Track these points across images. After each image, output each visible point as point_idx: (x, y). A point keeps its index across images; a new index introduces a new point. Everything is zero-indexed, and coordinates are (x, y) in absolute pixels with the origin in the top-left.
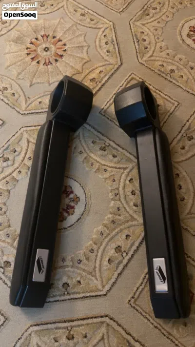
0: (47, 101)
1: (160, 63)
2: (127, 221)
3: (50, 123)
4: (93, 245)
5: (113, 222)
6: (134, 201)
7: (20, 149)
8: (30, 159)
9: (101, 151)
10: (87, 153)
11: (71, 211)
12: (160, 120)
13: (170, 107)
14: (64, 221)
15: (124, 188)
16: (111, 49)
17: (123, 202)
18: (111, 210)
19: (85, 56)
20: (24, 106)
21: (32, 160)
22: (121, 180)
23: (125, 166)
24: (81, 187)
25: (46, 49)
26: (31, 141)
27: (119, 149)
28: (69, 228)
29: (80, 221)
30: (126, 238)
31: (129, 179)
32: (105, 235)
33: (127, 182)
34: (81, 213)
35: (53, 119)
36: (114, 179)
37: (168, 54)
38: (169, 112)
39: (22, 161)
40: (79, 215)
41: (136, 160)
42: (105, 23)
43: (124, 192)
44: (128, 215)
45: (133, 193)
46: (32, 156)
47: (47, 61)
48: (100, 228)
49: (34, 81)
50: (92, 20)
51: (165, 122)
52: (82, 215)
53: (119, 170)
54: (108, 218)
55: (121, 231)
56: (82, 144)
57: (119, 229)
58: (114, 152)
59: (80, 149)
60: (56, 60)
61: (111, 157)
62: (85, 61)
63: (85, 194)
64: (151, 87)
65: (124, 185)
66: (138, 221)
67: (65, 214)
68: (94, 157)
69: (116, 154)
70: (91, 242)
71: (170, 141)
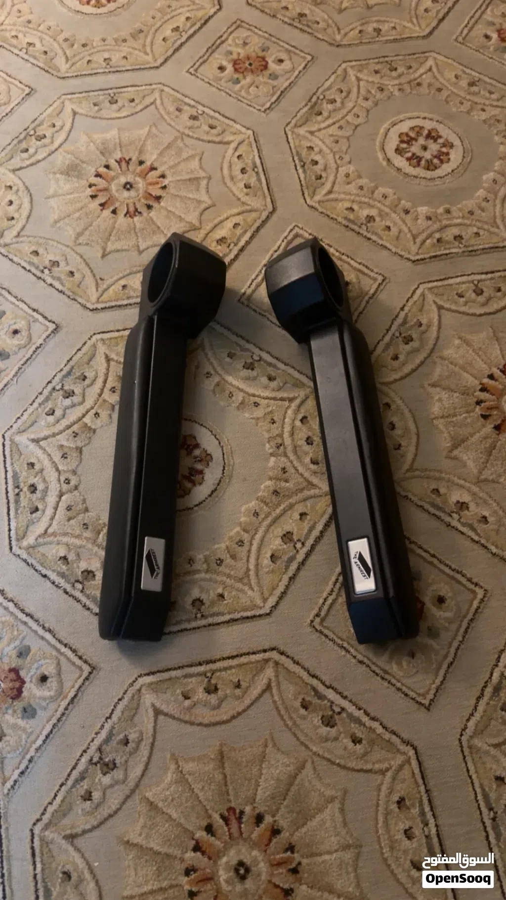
0: (136, 283)
1: (348, 205)
2: (302, 490)
3: (150, 321)
4: (242, 533)
5: (276, 492)
6: (311, 454)
7: (94, 373)
8: (114, 392)
9: (245, 370)
10: (219, 374)
11: (197, 478)
12: (352, 309)
13: (369, 286)
14: (187, 497)
15: (292, 434)
16: (253, 181)
17: (292, 457)
18: (271, 474)
19: (204, 197)
20: (94, 296)
21: (118, 392)
22: (286, 420)
23: (291, 396)
24: (213, 437)
25: (128, 186)
26: (112, 359)
27: (281, 365)
28: (196, 508)
29: (215, 494)
30: (301, 519)
31: (300, 416)
32: (263, 516)
33: (298, 423)
34: (217, 482)
35: (154, 314)
36: (272, 419)
37: (361, 188)
38: (367, 294)
39: (100, 395)
40: (214, 484)
41: (311, 384)
42: (238, 133)
43: (293, 440)
44: (302, 480)
45: (309, 441)
46: (118, 386)
47: (132, 209)
48: (253, 504)
49: (110, 247)
50: (212, 127)
51: (361, 313)
52: (218, 484)
53: (280, 402)
54: (265, 487)
55: (291, 506)
56: (209, 360)
57: (287, 503)
58: (271, 371)
59: (208, 368)
60: (149, 207)
61: (264, 380)
62: (203, 206)
63: (222, 447)
64: (331, 251)
65: (293, 427)
66: (320, 488)
67: (188, 485)
68: (235, 383)
69: (273, 374)
70: (238, 529)
71: (371, 347)
